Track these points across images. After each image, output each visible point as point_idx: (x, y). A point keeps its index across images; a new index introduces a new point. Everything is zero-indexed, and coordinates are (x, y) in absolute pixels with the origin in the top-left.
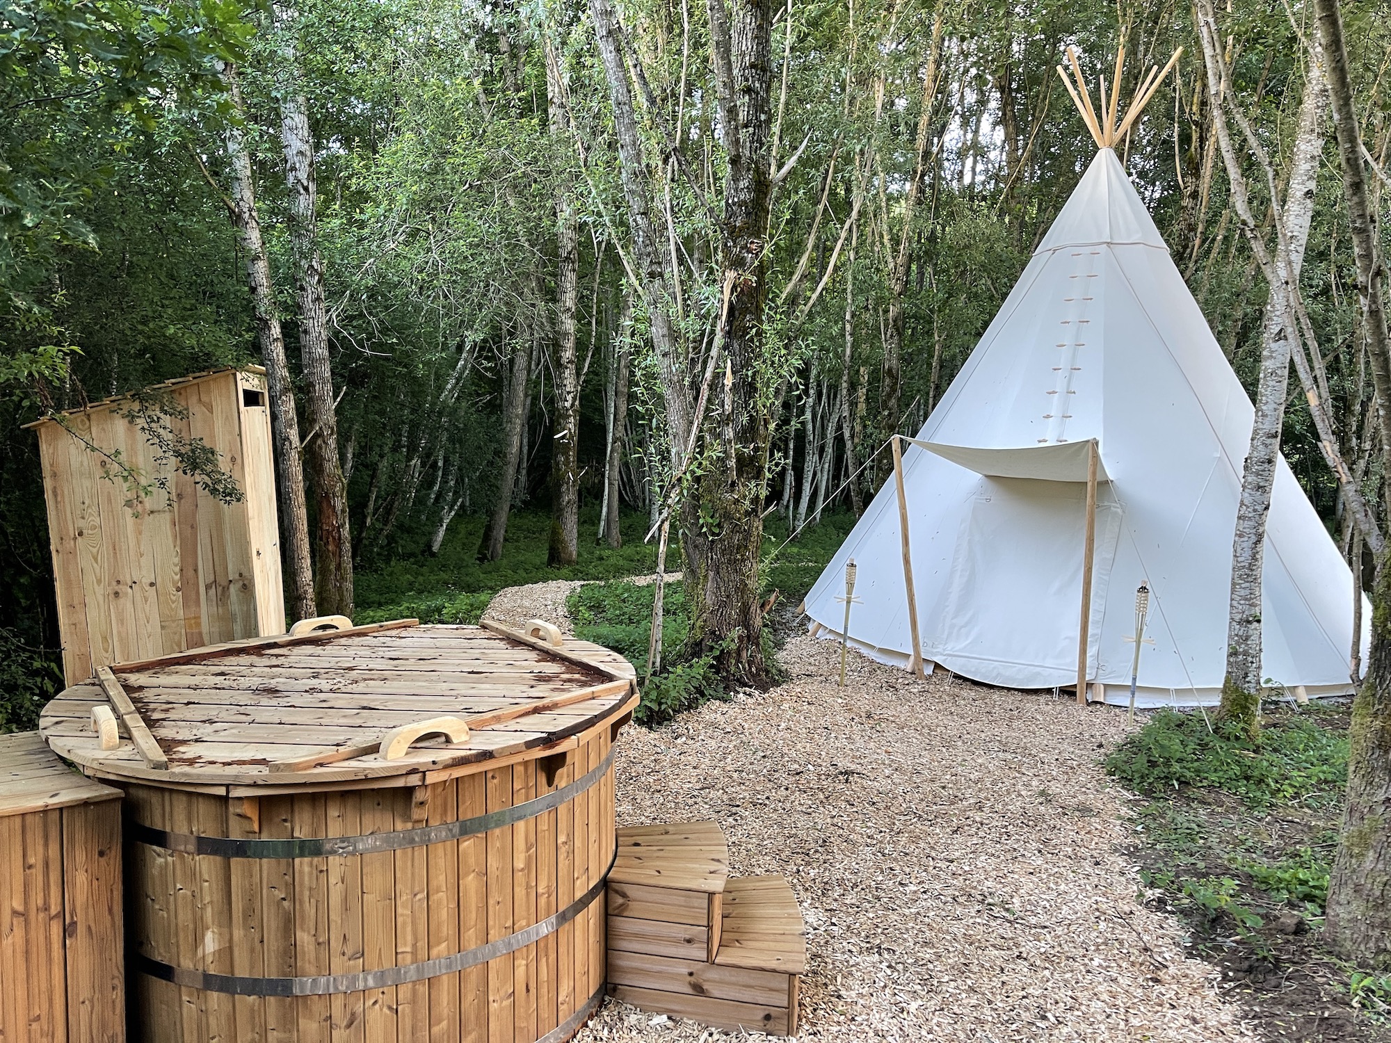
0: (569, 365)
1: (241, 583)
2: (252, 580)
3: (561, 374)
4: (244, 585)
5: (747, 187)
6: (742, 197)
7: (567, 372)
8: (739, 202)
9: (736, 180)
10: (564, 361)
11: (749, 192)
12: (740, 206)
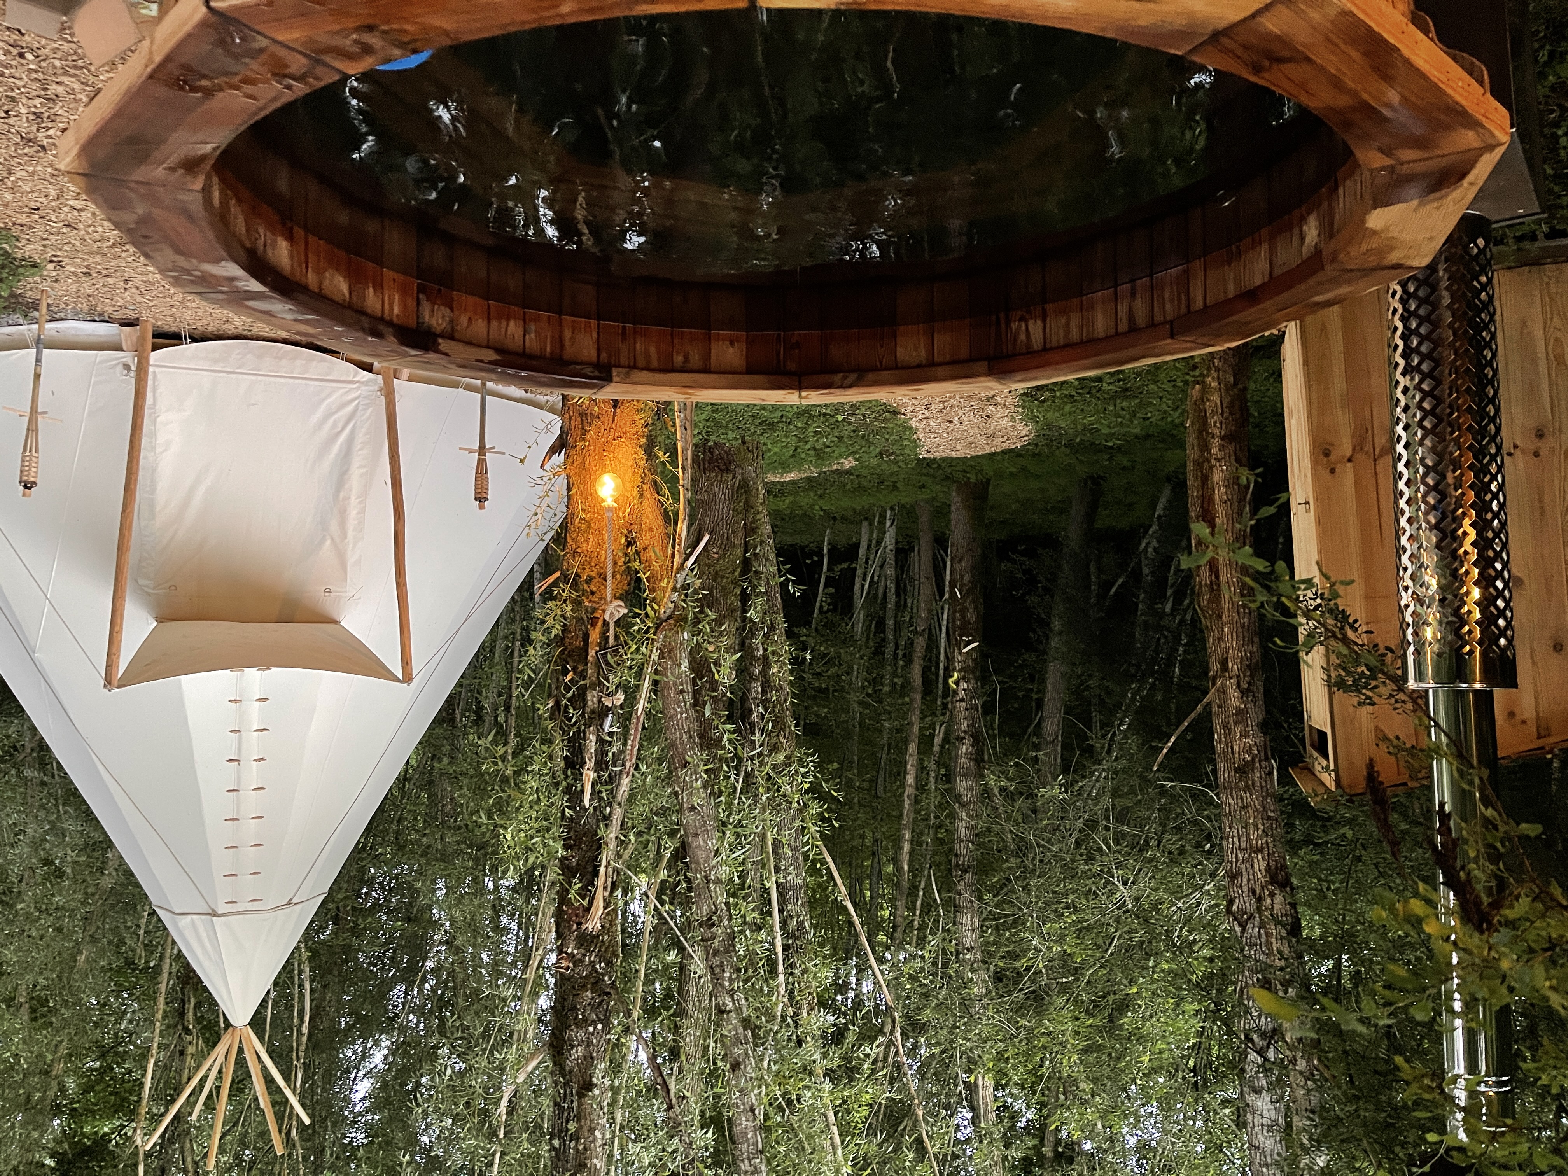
0: (962, 735)
1: (1332, 458)
2: (1315, 462)
3: (973, 725)
4: (1327, 454)
5: (573, 1047)
6: (581, 1034)
7: (964, 726)
8: (587, 1027)
9: (589, 1059)
10: (968, 741)
11: (570, 1039)
12: (585, 1019)
